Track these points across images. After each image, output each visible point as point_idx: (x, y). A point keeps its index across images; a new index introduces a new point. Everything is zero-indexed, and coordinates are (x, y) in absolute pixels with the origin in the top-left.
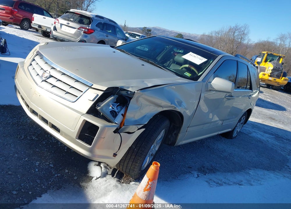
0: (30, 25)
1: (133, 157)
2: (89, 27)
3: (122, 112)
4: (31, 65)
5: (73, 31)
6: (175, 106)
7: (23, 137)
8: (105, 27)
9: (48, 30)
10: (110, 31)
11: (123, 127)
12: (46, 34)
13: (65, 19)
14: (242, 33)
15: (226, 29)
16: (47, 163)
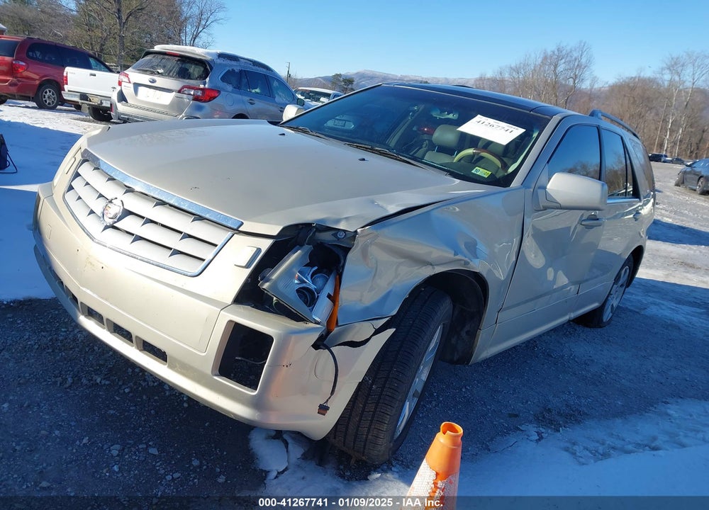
0: (60, 96)
1: (371, 407)
2: (205, 84)
3: (329, 289)
4: (71, 188)
5: (167, 99)
6: (463, 258)
7: (70, 380)
8: (244, 81)
9: (106, 104)
10: (258, 90)
11: (336, 330)
12: (102, 114)
13: (145, 72)
14: (576, 64)
15: (535, 58)
16: (140, 447)
